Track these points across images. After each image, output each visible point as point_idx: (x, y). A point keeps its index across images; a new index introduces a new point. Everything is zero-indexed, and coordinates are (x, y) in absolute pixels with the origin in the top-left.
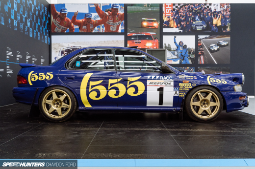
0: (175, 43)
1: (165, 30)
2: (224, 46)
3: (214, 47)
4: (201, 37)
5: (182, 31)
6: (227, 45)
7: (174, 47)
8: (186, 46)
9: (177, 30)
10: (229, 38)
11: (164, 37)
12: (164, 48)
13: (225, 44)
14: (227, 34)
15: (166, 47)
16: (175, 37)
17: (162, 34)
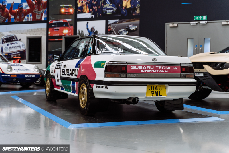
0: (88, 29)
1: (79, 16)
2: (133, 30)
3: (123, 32)
4: (111, 21)
5: (93, 16)
6: (137, 29)
8: (97, 32)
10: (138, 22)
12: (78, 35)
13: (133, 28)
14: (136, 17)
15: (79, 33)
16: (88, 23)
17: (77, 20)
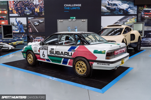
0: (16, 21)
1: (11, 15)
2: (42, 23)
3: (36, 23)
4: (29, 18)
5: (19, 15)
6: (43, 22)
7: (16, 24)
8: (22, 23)
9: (17, 15)
10: (44, 19)
11: (10, 18)
12: (11, 24)
13: (42, 22)
14: (43, 17)
15: (12, 24)
16: (16, 18)
17: (9, 17)
